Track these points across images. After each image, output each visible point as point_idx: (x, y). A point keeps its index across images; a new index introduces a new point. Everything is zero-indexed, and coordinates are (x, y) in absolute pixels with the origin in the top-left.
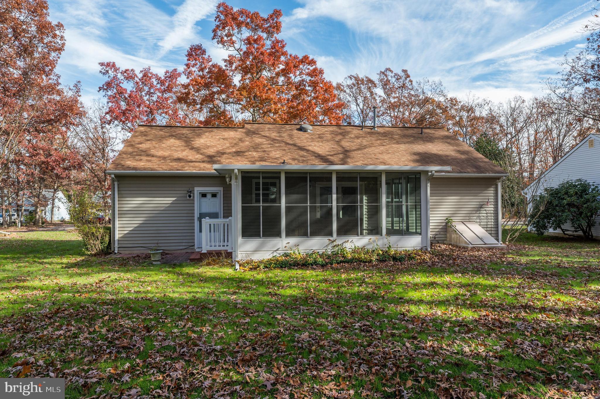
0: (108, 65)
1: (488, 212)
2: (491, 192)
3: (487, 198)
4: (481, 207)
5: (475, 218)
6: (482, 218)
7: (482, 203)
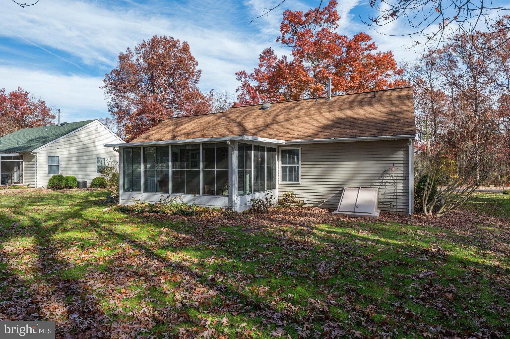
0: (240, 73)
1: (395, 178)
2: (400, 155)
3: (392, 162)
4: (386, 172)
5: (378, 184)
6: (387, 184)
7: (386, 168)
